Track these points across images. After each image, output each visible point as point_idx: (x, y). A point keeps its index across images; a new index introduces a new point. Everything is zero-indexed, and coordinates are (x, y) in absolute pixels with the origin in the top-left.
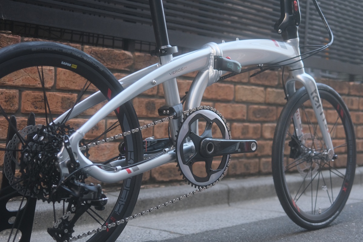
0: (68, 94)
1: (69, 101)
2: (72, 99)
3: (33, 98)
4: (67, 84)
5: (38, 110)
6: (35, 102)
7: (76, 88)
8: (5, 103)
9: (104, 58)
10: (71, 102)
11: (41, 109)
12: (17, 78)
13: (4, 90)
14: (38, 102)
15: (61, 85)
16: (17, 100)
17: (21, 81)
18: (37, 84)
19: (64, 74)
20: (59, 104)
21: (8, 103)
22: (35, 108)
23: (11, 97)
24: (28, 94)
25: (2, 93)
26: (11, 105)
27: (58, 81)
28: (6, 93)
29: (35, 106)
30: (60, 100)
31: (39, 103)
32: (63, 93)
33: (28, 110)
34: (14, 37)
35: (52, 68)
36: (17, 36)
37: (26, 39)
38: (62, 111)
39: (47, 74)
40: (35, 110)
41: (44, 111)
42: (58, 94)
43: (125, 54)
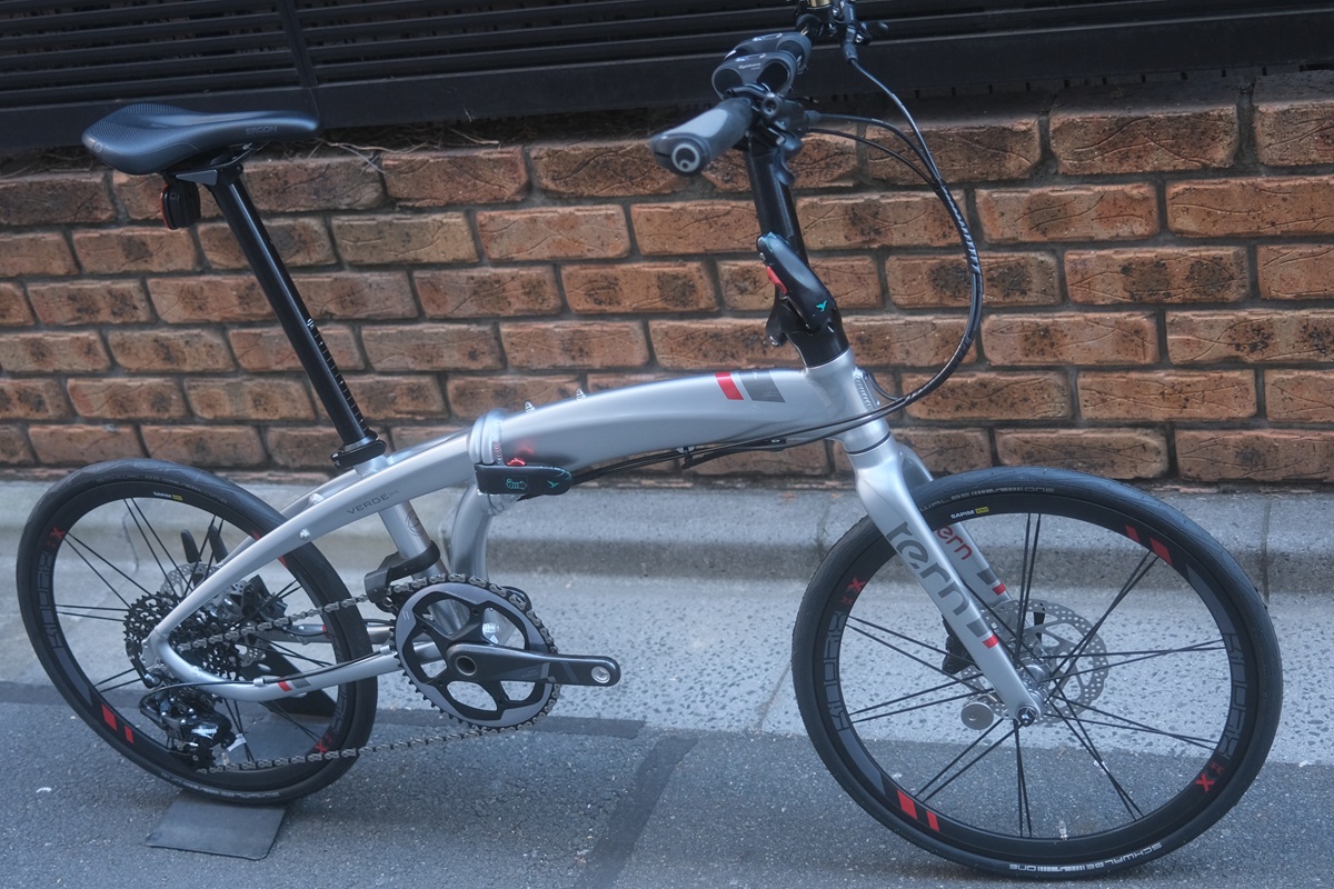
0: (673, 264)
1: (680, 282)
2: (685, 276)
3: (584, 281)
4: (664, 244)
5: (603, 307)
6: (593, 289)
7: (692, 250)
8: (524, 298)
10: (684, 284)
11: (610, 304)
12: (534, 244)
13: (516, 270)
14: (599, 289)
15: (646, 245)
16: (549, 289)
17: (546, 248)
18: (585, 252)
19: (648, 220)
20: (655, 291)
21: (532, 297)
22: (596, 303)
23: (534, 283)
24: (571, 274)
25: (513, 278)
26: (540, 300)
27: (638, 238)
28: (522, 276)
29: (596, 300)
30: (654, 281)
31: (602, 291)
32: (658, 264)
33: (583, 308)
34: (504, 155)
35: (614, 209)
36: (509, 153)
37: (533, 154)
38: (665, 305)
39: (603, 226)
40: (598, 307)
41: (620, 309)
42: (646, 269)
43: (823, 141)
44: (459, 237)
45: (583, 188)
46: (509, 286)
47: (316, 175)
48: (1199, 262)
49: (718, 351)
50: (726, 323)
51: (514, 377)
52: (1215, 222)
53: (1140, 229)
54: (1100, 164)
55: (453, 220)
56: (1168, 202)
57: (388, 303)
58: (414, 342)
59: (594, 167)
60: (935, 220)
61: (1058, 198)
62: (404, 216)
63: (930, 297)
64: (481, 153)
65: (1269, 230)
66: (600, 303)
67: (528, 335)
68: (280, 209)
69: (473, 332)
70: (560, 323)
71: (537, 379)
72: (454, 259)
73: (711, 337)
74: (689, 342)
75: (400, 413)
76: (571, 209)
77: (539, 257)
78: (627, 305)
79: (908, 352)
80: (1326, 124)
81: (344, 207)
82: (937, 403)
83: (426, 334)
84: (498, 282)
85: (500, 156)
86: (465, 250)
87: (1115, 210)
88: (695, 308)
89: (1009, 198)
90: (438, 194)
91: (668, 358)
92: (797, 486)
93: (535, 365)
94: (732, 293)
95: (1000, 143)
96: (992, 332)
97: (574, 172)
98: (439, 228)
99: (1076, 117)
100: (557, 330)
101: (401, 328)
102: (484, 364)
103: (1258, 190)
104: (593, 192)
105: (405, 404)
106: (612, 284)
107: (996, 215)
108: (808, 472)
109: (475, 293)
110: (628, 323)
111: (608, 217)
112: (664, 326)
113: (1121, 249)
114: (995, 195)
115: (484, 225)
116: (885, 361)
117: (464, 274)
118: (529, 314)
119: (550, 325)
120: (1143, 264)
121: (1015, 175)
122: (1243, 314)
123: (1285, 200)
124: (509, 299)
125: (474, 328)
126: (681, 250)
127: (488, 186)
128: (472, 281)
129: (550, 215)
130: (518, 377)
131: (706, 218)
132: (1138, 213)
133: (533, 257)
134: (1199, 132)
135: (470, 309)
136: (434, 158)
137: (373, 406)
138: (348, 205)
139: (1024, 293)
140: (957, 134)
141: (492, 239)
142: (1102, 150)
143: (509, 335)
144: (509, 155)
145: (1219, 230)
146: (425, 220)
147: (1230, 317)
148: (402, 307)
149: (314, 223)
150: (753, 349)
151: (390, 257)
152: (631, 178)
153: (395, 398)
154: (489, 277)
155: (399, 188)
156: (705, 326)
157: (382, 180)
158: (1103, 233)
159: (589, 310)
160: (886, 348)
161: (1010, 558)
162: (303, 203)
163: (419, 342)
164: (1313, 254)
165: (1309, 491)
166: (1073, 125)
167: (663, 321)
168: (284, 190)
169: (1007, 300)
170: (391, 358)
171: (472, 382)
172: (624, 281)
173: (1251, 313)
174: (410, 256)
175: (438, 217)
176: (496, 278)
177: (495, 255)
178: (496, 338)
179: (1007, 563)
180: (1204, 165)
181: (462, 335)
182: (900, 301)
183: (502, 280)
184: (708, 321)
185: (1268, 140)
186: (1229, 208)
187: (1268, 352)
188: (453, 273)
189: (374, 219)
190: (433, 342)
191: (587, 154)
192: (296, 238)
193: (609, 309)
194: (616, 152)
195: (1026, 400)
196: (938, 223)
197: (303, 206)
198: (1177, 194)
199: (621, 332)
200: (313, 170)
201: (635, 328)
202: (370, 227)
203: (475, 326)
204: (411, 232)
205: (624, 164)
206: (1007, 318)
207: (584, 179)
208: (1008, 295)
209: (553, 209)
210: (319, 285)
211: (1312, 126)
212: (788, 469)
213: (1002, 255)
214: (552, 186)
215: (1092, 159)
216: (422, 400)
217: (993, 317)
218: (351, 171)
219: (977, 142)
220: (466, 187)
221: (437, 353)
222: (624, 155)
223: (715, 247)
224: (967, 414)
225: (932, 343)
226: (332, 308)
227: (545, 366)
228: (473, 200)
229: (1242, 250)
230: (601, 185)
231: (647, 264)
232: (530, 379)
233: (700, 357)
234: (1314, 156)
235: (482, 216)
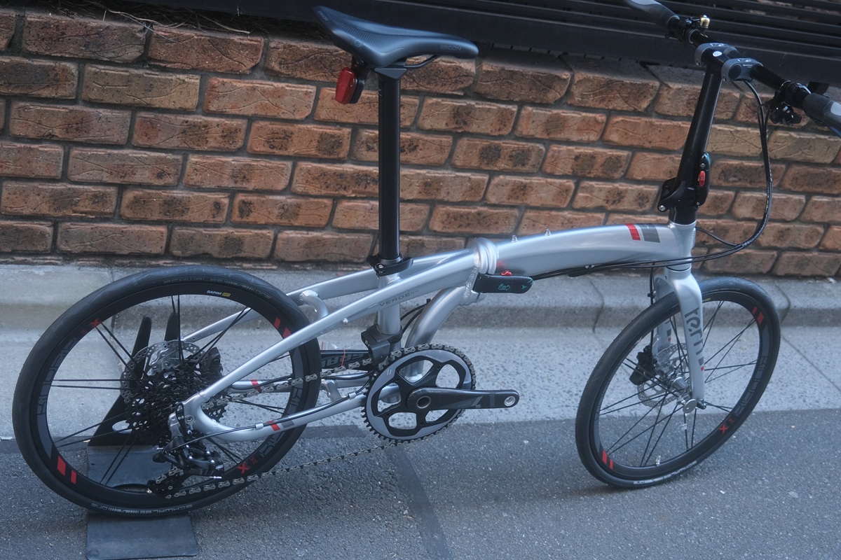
0: (333, 128)
1: (333, 140)
2: (339, 137)
3: (269, 132)
4: (335, 115)
5: (275, 150)
6: (273, 138)
7: (351, 121)
8: (221, 139)
9: (414, 75)
10: (336, 141)
11: (280, 149)
12: (246, 104)
13: (223, 120)
14: (277, 138)
15: (323, 115)
16: (241, 135)
17: (253, 108)
18: (280, 114)
19: (332, 99)
20: (315, 143)
21: (226, 139)
22: (270, 148)
23: (233, 130)
24: (261, 127)
25: (218, 125)
26: (231, 142)
27: (318, 108)
28: (225, 124)
29: (271, 145)
30: (317, 137)
31: (279, 140)
32: (324, 127)
33: (258, 149)
34: (252, 42)
35: (312, 89)
36: (257, 41)
37: (272, 45)
38: (317, 153)
39: (301, 98)
40: (270, 150)
41: (286, 153)
42: (315, 129)
43: (460, 67)
44: (191, 94)
45: (298, 72)
46: (212, 130)
47: (93, 33)
48: (611, 157)
49: (337, 185)
50: (349, 168)
51: (183, 192)
52: (627, 138)
53: (593, 137)
54: (591, 102)
55: (193, 81)
56: (610, 125)
57: (108, 133)
58: (118, 162)
59: (312, 59)
60: (498, 121)
61: (565, 116)
62: (153, 73)
63: (475, 163)
64: (236, 38)
65: (647, 145)
66: (273, 147)
67: (211, 165)
68: (47, 53)
69: (169, 159)
70: (236, 158)
71: (202, 194)
72: (180, 108)
73: (337, 175)
74: (321, 178)
75: (75, 212)
76: (283, 85)
77: (246, 113)
78: (292, 150)
79: (448, 193)
80: (692, 97)
81: (106, 59)
82: (450, 223)
83: (129, 157)
84: (205, 126)
85: (249, 42)
86: (192, 102)
87: (586, 126)
88: (336, 157)
89: (541, 114)
90: (188, 61)
91: (302, 187)
92: (345, 269)
93: (206, 185)
94: (363, 149)
95: (549, 83)
96: (497, 185)
97: (297, 61)
98: (180, 84)
99: (591, 75)
100: (233, 163)
101: (109, 151)
102: (166, 182)
103: (652, 124)
104: (304, 76)
105: (85, 206)
106: (287, 136)
107: (531, 121)
108: (356, 260)
109: (184, 132)
110: (284, 162)
111: (307, 93)
112: (309, 166)
113: (578, 147)
114: (534, 111)
115: (215, 87)
116: (433, 197)
117: (181, 118)
118: (217, 150)
119: (230, 159)
120: (586, 156)
121: (551, 102)
122: (617, 185)
123: (660, 131)
124: (208, 139)
125: (170, 156)
126: (344, 120)
127: (231, 61)
128: (185, 124)
129: (267, 86)
130: (187, 192)
131: (370, 103)
132: (596, 129)
133: (241, 113)
134: (640, 92)
135: (175, 142)
136: (198, 36)
137: (55, 207)
138: (110, 58)
139: (524, 165)
140: (531, 75)
141: (217, 97)
142: (595, 95)
143: (196, 163)
144: (256, 43)
145: (626, 143)
146: (170, 78)
147: (611, 186)
148: (118, 136)
149: (72, 67)
150: (359, 185)
151: (129, 100)
152: (334, 71)
153: (79, 201)
154: (200, 122)
155: (160, 52)
156: (336, 168)
157: (147, 44)
158: (575, 138)
159: (263, 152)
160: (438, 190)
161: (482, 312)
162: (71, 51)
163: (122, 163)
164: (659, 159)
165: (602, 275)
166: (588, 80)
167: (310, 163)
168: (58, 39)
169: (514, 168)
170: (91, 172)
171: (149, 194)
172: (297, 135)
173: (620, 185)
174: (148, 100)
175: (182, 77)
176: (205, 124)
177: (213, 108)
178: (182, 165)
179: (479, 315)
180: (635, 109)
181: (158, 160)
182: (458, 163)
183: (209, 126)
184: (338, 165)
185: (667, 101)
186: (635, 132)
187: (618, 205)
188: (172, 117)
189: (127, 71)
190: (132, 164)
191: (313, 52)
192: (52, 76)
193: (277, 152)
194: (332, 53)
195: (496, 223)
196: (500, 122)
197: (69, 53)
198: (617, 122)
199: (279, 167)
200: (93, 28)
201: (289, 166)
202: (122, 76)
203: (171, 155)
204: (155, 85)
205: (334, 61)
206: (508, 178)
207: (301, 67)
208: (515, 166)
209: (270, 83)
210: (53, 113)
211: (686, 98)
212: (344, 258)
213: (522, 144)
214: (277, 68)
215: (588, 98)
216: (101, 204)
217: (501, 177)
218: (125, 34)
219: (540, 81)
220: (213, 59)
221: (132, 172)
222: (336, 56)
223: (366, 121)
224: (463, 230)
225: (464, 188)
226: (57, 132)
227: (213, 186)
228: (214, 69)
229: (630, 153)
230: (310, 72)
231: (316, 126)
232: (196, 194)
233: (324, 187)
234: (680, 112)
235: (216, 81)
